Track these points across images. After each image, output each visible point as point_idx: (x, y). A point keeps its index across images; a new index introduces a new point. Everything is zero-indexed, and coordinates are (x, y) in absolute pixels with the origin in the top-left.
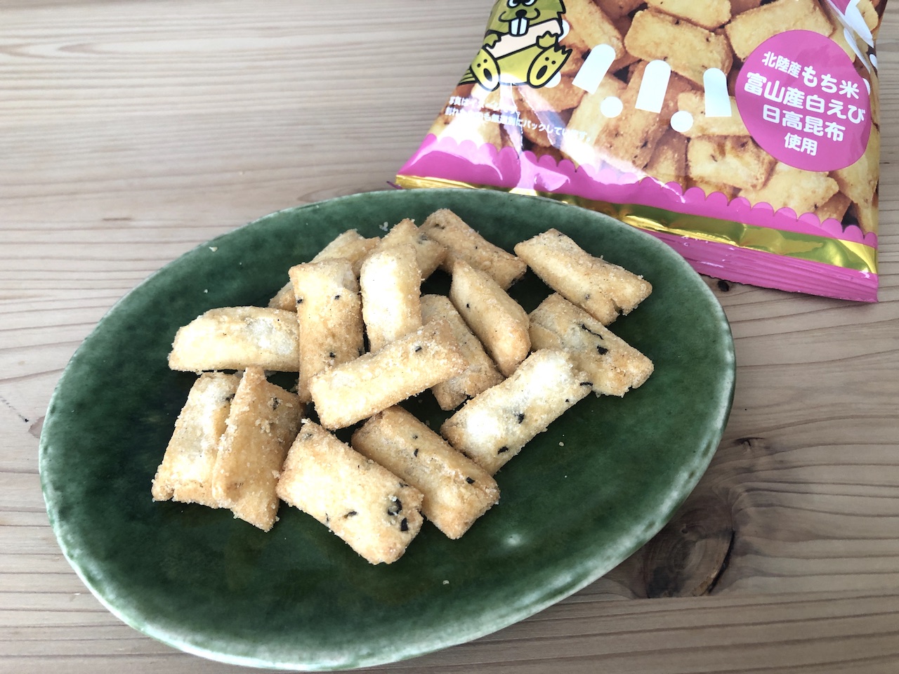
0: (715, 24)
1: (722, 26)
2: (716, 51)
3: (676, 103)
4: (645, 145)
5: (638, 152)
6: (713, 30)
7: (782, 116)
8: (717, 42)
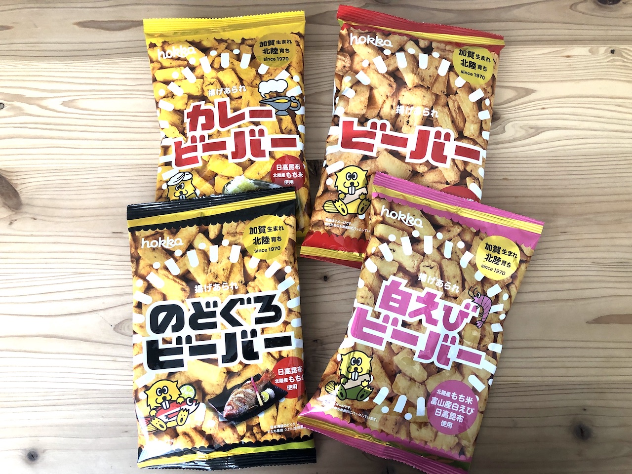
0: (422, 381)
1: (424, 382)
2: (421, 391)
3: (407, 410)
4: (396, 424)
5: (394, 427)
6: (421, 383)
7: (442, 412)
8: (422, 388)
